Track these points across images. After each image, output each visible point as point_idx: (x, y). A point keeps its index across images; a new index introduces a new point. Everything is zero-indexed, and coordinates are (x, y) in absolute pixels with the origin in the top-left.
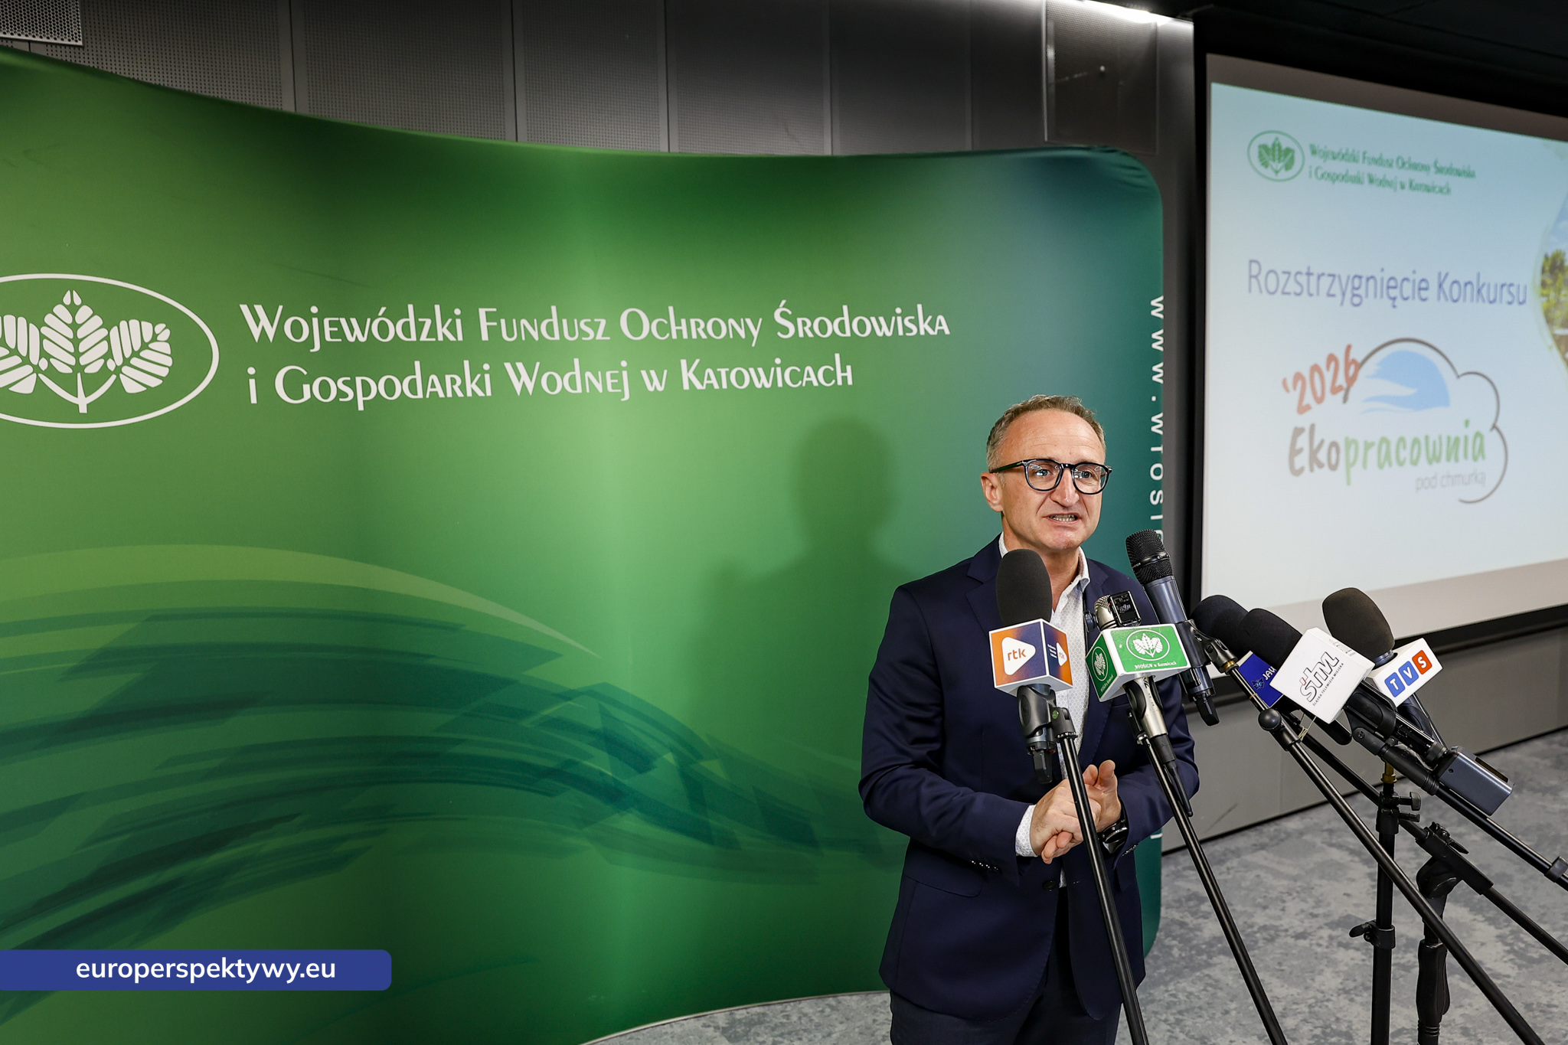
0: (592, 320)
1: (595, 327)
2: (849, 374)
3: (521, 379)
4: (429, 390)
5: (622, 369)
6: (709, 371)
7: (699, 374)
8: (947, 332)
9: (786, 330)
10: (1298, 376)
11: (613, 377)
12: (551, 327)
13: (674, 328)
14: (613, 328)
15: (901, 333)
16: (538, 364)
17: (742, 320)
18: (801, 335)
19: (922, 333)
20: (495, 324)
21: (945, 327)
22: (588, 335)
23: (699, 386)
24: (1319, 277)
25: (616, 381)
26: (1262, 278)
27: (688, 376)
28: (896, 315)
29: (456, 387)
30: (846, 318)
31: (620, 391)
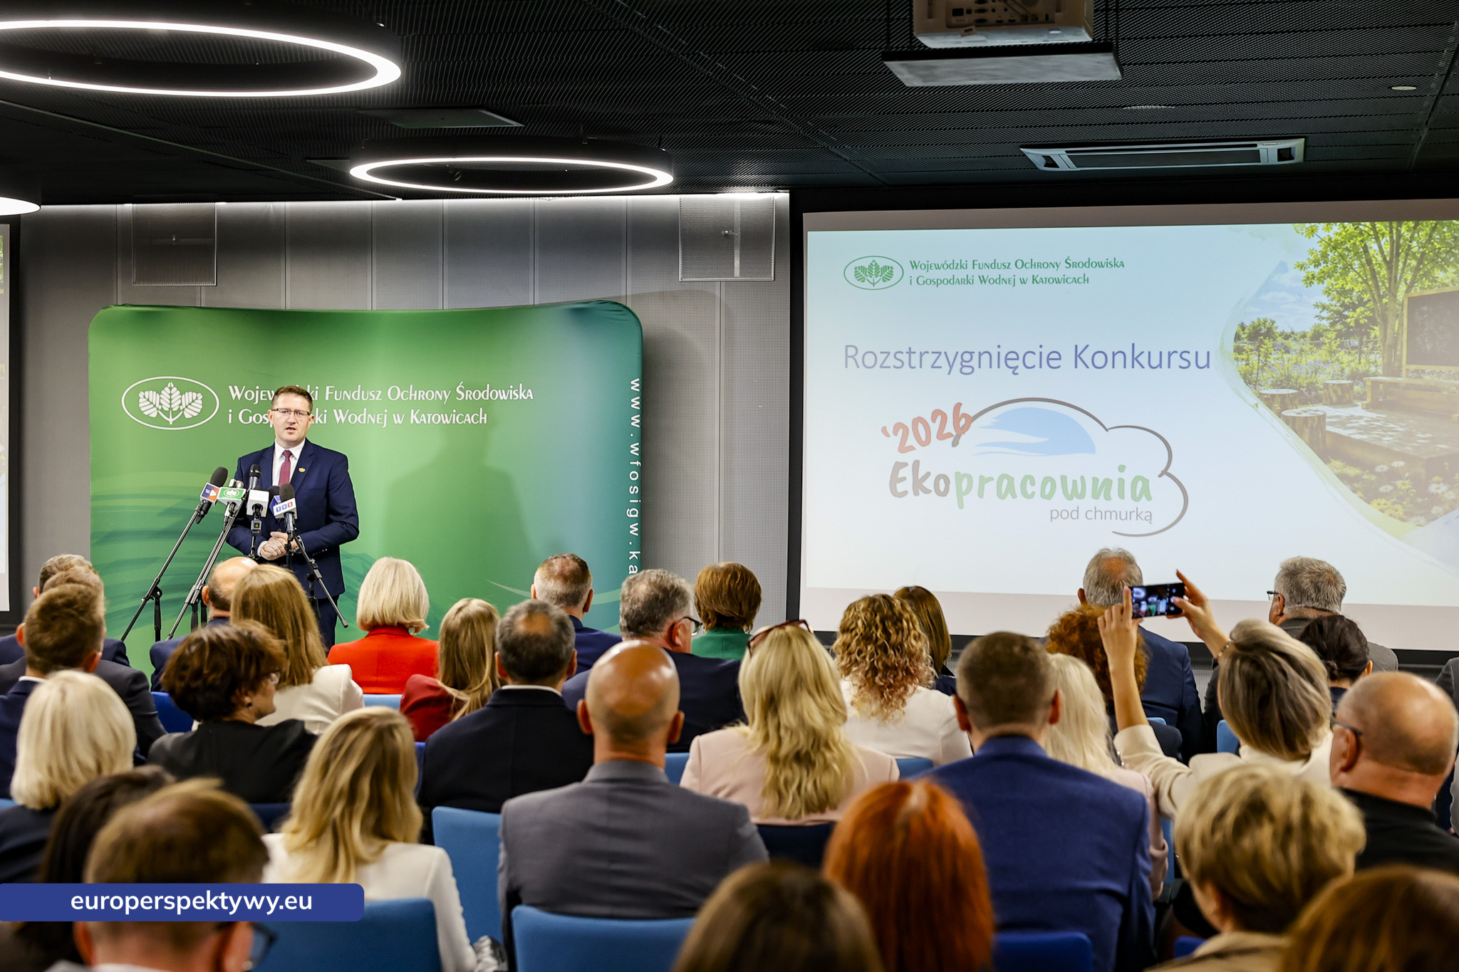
0: (375, 391)
1: (376, 394)
2: (485, 418)
3: (340, 417)
5: (385, 413)
6: (423, 415)
7: (419, 416)
8: (532, 398)
9: (460, 396)
10: (898, 426)
11: (380, 416)
12: (357, 394)
13: (411, 395)
14: (384, 395)
15: (511, 398)
16: (348, 410)
17: (442, 391)
18: (467, 399)
19: (521, 398)
20: (332, 393)
21: (531, 395)
22: (372, 398)
23: (417, 422)
24: (921, 355)
25: (381, 418)
26: (859, 358)
27: (413, 417)
28: (511, 389)
30: (488, 390)
31: (382, 423)
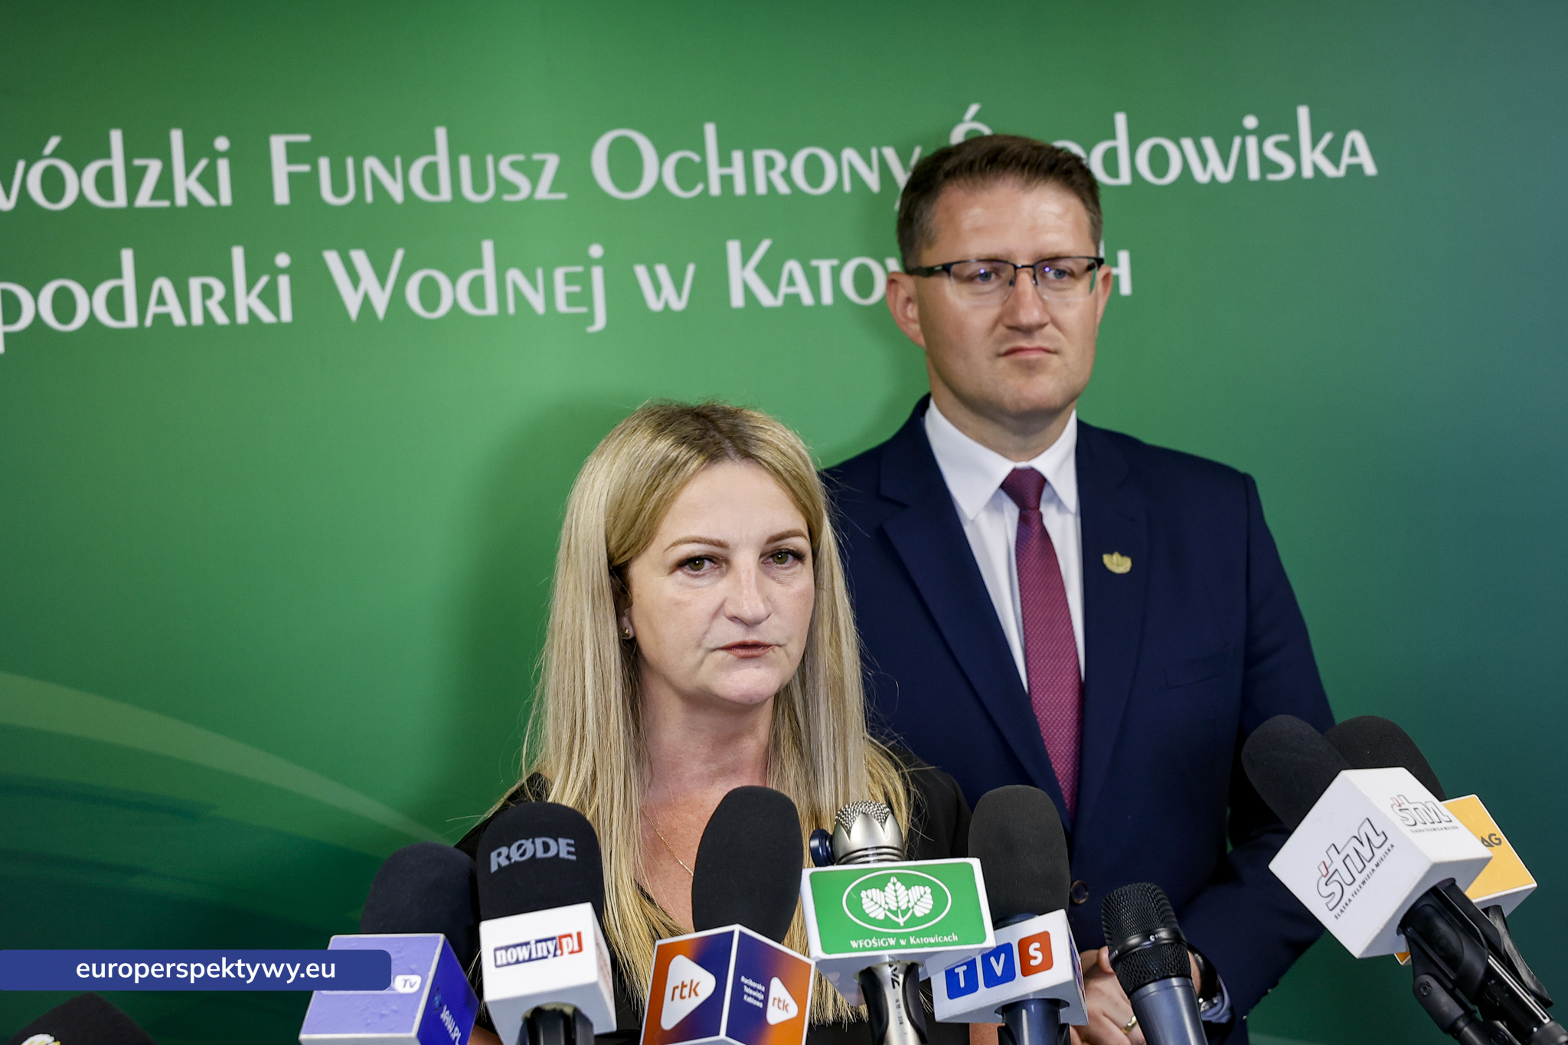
0: (528, 157)
1: (533, 172)
2: (1124, 271)
3: (360, 286)
4: (153, 309)
5: (590, 262)
6: (793, 266)
7: (769, 273)
8: (1370, 169)
11: (570, 279)
12: (433, 174)
13: (714, 171)
14: (574, 176)
15: (1254, 173)
16: (399, 254)
17: (874, 152)
19: (1307, 173)
20: (305, 168)
21: (1367, 159)
22: (514, 189)
23: (766, 298)
25: (576, 289)
27: (742, 276)
28: (1245, 133)
29: (213, 305)
30: (1122, 142)
31: (583, 310)
